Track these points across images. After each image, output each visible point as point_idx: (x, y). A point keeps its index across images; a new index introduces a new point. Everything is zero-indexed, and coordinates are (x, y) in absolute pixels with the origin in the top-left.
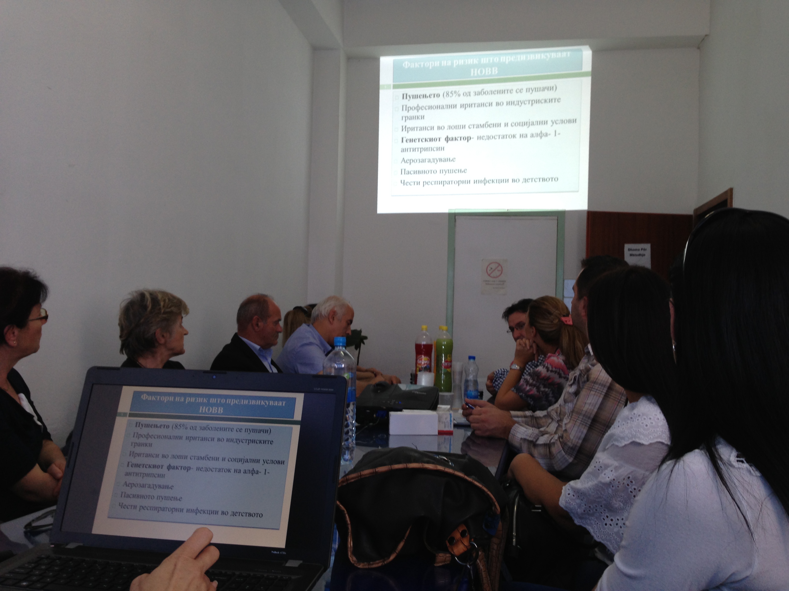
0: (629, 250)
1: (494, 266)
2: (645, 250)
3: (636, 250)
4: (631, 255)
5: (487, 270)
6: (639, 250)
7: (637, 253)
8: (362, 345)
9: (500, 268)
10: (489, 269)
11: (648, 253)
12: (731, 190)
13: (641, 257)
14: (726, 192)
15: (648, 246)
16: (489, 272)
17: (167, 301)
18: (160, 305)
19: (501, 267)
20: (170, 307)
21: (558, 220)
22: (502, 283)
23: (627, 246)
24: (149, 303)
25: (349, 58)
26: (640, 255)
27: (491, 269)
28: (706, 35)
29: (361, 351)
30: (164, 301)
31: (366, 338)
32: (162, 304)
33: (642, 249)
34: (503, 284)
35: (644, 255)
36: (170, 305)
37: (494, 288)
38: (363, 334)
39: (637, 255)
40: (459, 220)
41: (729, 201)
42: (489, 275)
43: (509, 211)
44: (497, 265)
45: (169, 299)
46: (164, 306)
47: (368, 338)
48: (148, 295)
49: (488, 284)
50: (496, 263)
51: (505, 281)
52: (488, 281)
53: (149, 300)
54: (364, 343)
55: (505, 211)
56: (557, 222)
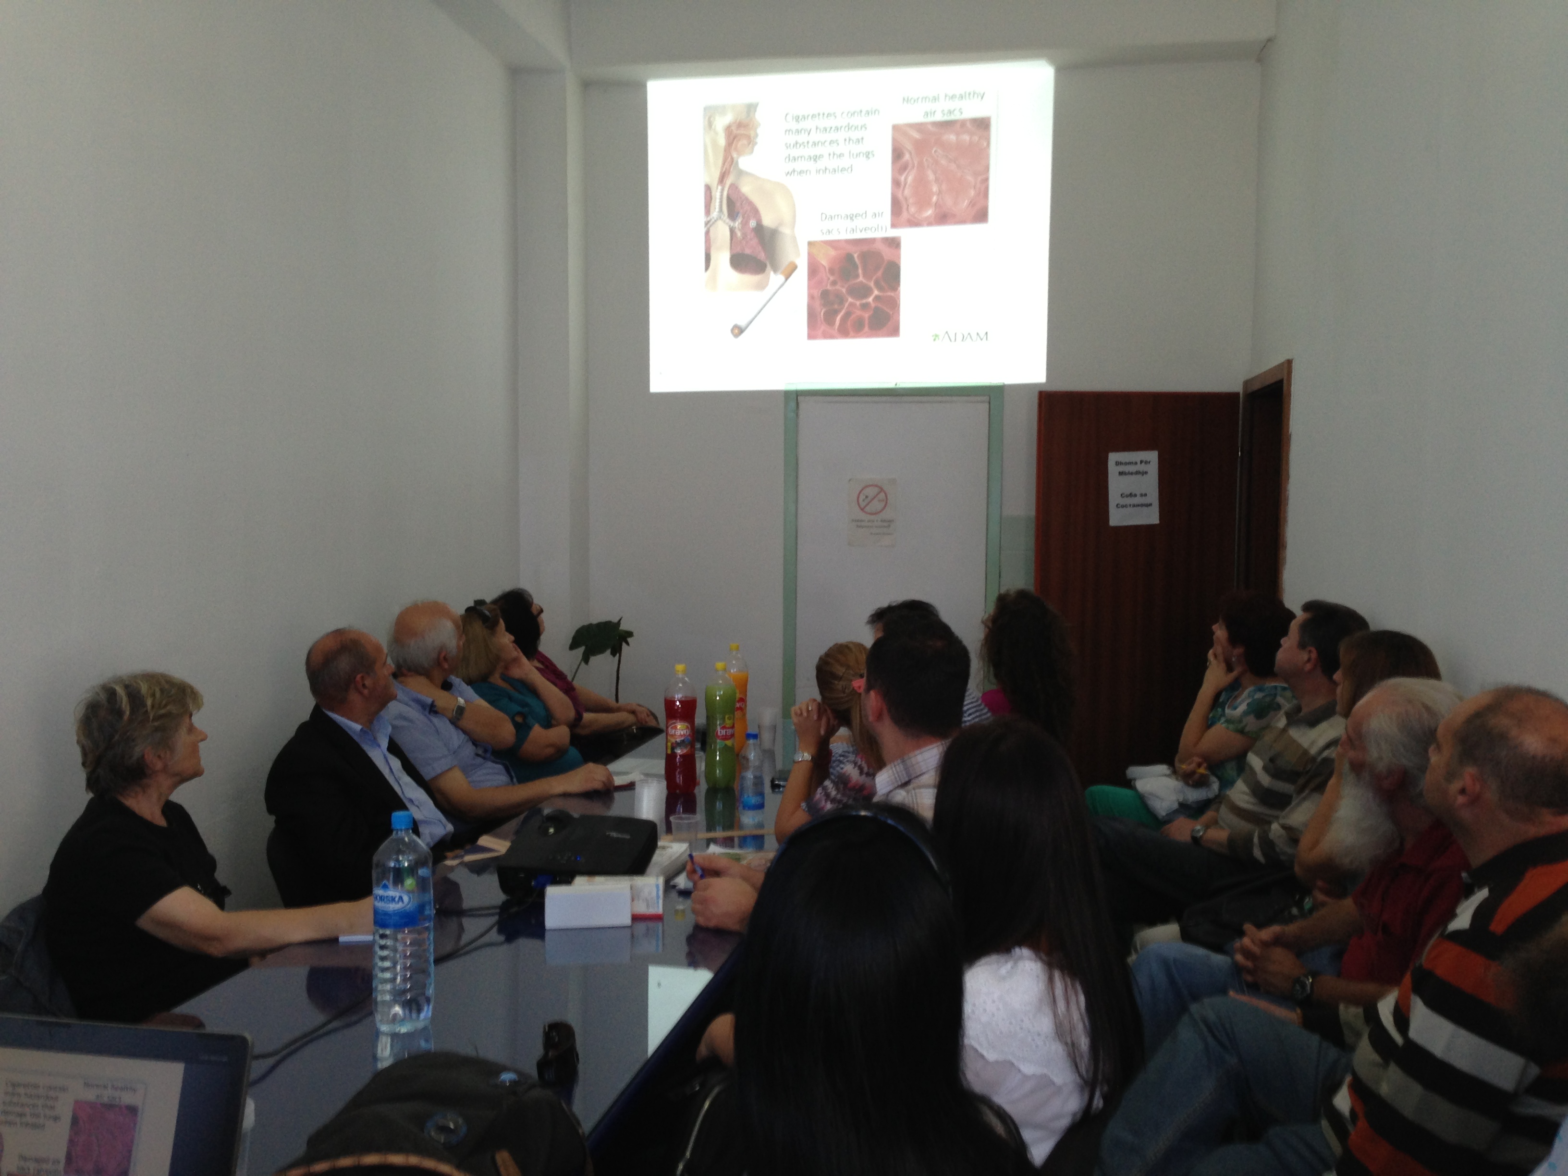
0: (1118, 463)
1: (871, 492)
2: (1147, 462)
3: (1130, 463)
4: (1121, 473)
5: (858, 501)
6: (1136, 463)
7: (1132, 468)
8: (624, 645)
9: (882, 495)
10: (862, 497)
11: (1153, 469)
12: (1289, 362)
13: (1139, 477)
14: (1280, 367)
15: (1152, 456)
16: (863, 504)
17: (158, 694)
18: (145, 705)
19: (885, 494)
20: (166, 706)
21: (990, 403)
22: (886, 524)
23: (1113, 457)
24: (125, 703)
25: (587, 85)
26: (1137, 473)
27: (867, 497)
28: (1269, 40)
29: (622, 658)
30: (153, 695)
31: (630, 634)
32: (149, 702)
33: (1141, 462)
34: (889, 526)
35: (1146, 473)
36: (164, 702)
37: (871, 534)
38: (623, 627)
39: (1132, 474)
40: (804, 404)
41: (1285, 382)
42: (862, 509)
43: (898, 386)
44: (876, 490)
45: (162, 691)
46: (153, 706)
47: (634, 634)
48: (120, 690)
49: (862, 527)
50: (876, 486)
51: (893, 521)
52: (862, 521)
53: (125, 699)
54: (628, 644)
55: (891, 385)
56: (988, 407)
